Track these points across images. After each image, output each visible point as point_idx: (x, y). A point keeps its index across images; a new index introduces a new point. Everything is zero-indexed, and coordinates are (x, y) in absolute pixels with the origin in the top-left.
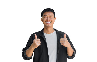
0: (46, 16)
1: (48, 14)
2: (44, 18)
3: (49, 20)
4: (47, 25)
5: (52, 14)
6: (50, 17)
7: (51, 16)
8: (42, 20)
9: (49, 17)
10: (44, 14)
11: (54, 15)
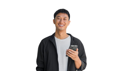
0: (59, 18)
1: (62, 16)
2: (57, 20)
3: (62, 22)
4: (60, 28)
5: (66, 16)
6: (64, 19)
7: (66, 18)
8: (55, 22)
9: (62, 19)
10: (57, 16)
11: (68, 18)
